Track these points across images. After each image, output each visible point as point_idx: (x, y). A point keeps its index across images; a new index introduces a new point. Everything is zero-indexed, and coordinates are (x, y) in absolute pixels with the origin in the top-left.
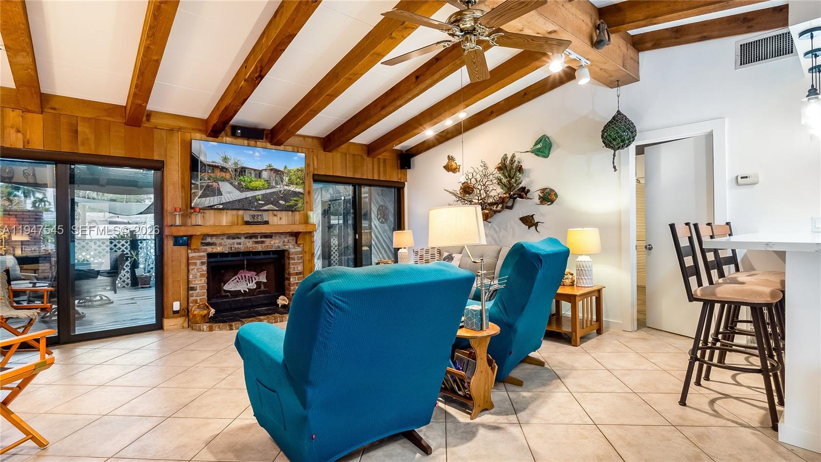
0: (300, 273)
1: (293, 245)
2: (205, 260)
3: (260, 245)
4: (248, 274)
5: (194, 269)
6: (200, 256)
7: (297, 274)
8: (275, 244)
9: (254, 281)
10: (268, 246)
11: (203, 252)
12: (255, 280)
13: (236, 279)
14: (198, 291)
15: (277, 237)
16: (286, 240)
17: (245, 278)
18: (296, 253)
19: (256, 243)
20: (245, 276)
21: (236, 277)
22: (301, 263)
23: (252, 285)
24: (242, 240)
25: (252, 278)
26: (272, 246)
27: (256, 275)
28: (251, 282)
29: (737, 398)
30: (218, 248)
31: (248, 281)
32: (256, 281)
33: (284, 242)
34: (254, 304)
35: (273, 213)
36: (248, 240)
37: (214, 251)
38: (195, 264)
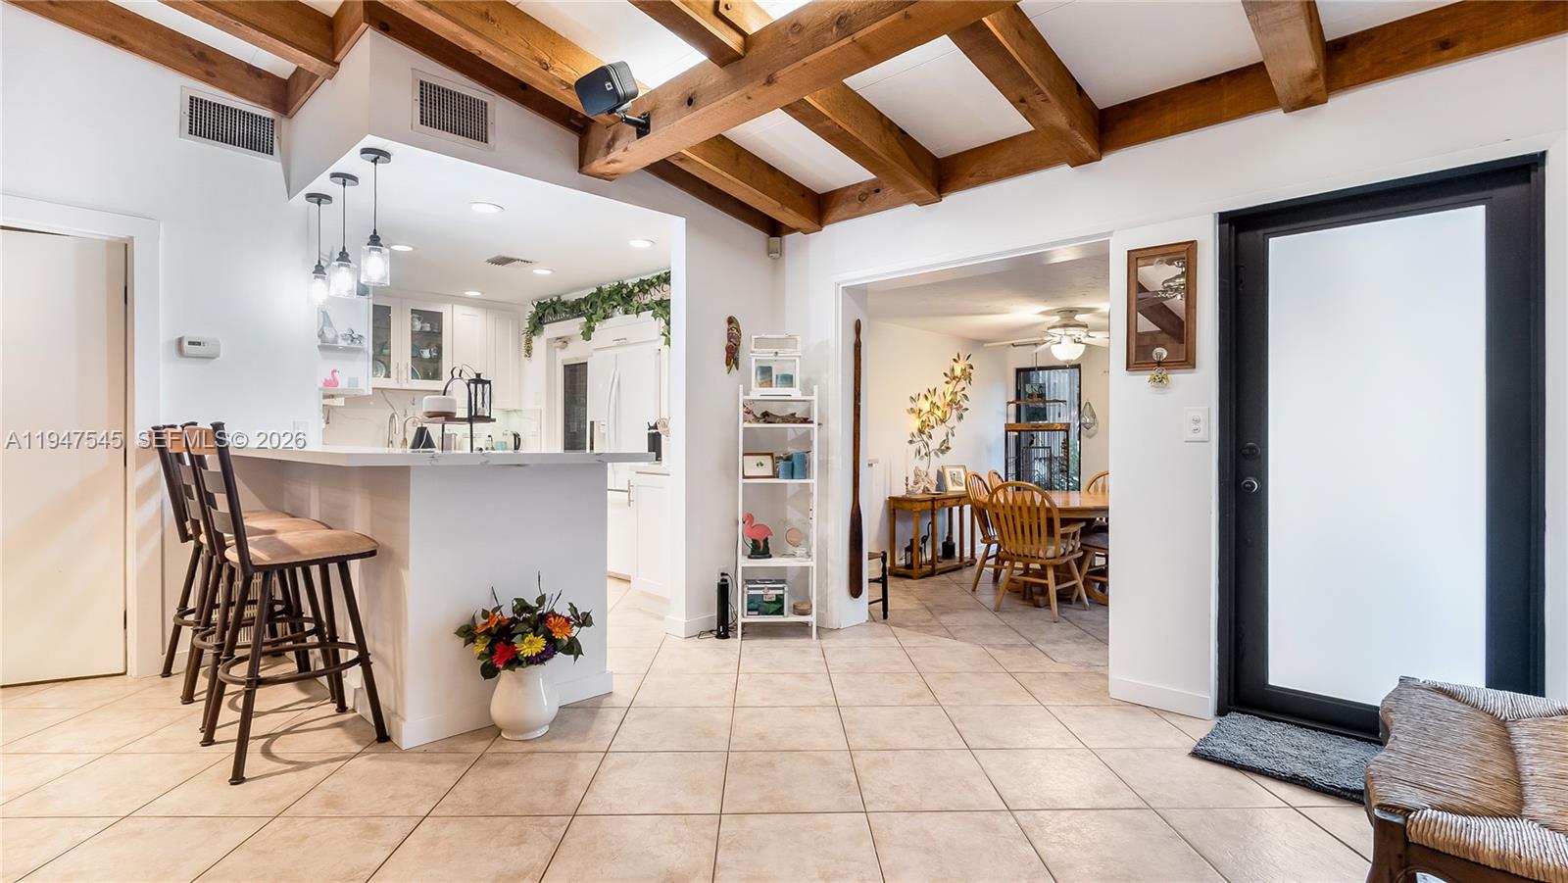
29: (287, 732)
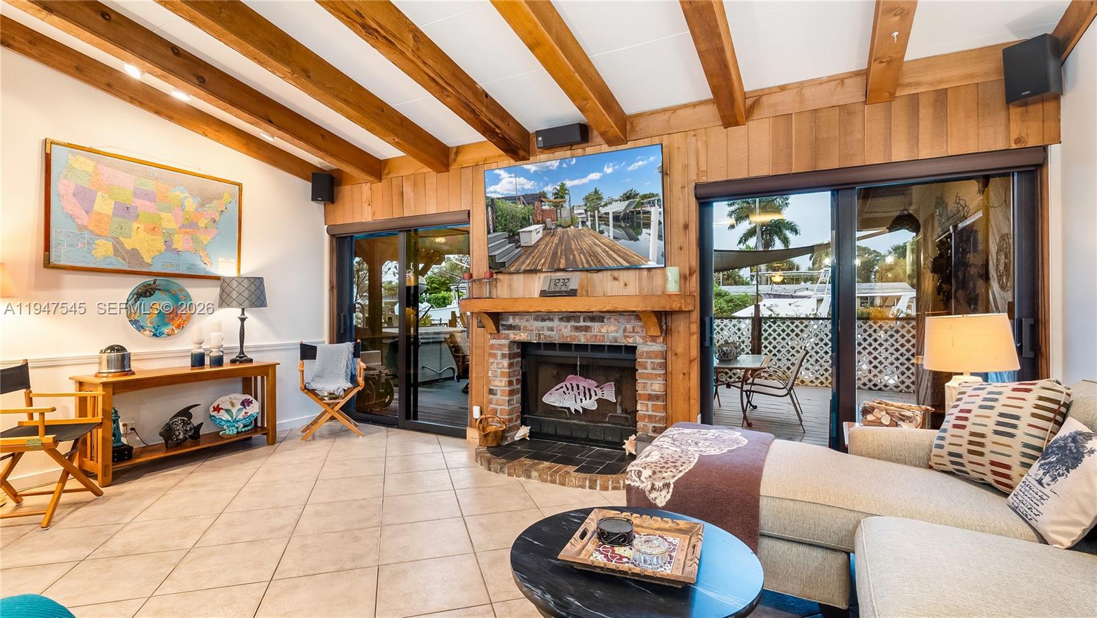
0: (657, 398)
1: (643, 338)
2: (506, 351)
3: (583, 333)
4: (585, 383)
5: (493, 362)
6: (500, 345)
7: (650, 397)
8: (609, 333)
9: (594, 398)
10: (596, 336)
11: (504, 338)
12: (596, 395)
13: (562, 387)
14: (498, 396)
15: (612, 320)
16: (629, 327)
17: (578, 389)
18: (649, 355)
19: (577, 329)
20: (578, 385)
21: (562, 384)
22: (660, 375)
23: (591, 404)
24: (556, 323)
25: (589, 390)
26: (603, 336)
27: (596, 387)
28: (588, 398)
30: (522, 334)
31: (582, 395)
32: (597, 397)
33: (625, 330)
34: (591, 437)
35: (611, 275)
36: (563, 324)
37: (517, 339)
38: (494, 356)
